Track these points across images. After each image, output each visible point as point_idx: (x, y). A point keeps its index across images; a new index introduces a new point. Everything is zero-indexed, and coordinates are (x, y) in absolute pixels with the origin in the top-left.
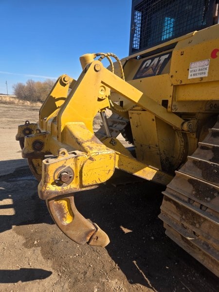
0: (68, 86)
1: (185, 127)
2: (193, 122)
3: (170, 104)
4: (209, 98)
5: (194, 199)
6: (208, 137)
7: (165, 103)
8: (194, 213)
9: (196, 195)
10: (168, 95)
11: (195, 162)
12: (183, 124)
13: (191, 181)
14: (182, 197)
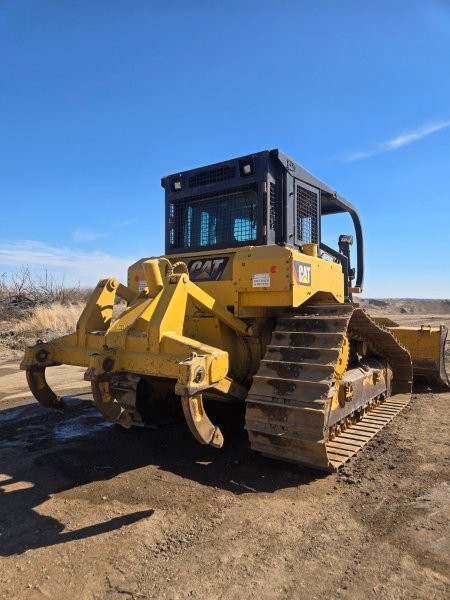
0: (115, 291)
1: (250, 332)
2: (256, 327)
3: (236, 309)
4: (269, 305)
5: (277, 396)
6: (273, 340)
7: (231, 309)
8: (280, 408)
9: (278, 393)
10: (233, 300)
11: (268, 365)
12: (247, 329)
13: (270, 382)
14: (266, 399)
